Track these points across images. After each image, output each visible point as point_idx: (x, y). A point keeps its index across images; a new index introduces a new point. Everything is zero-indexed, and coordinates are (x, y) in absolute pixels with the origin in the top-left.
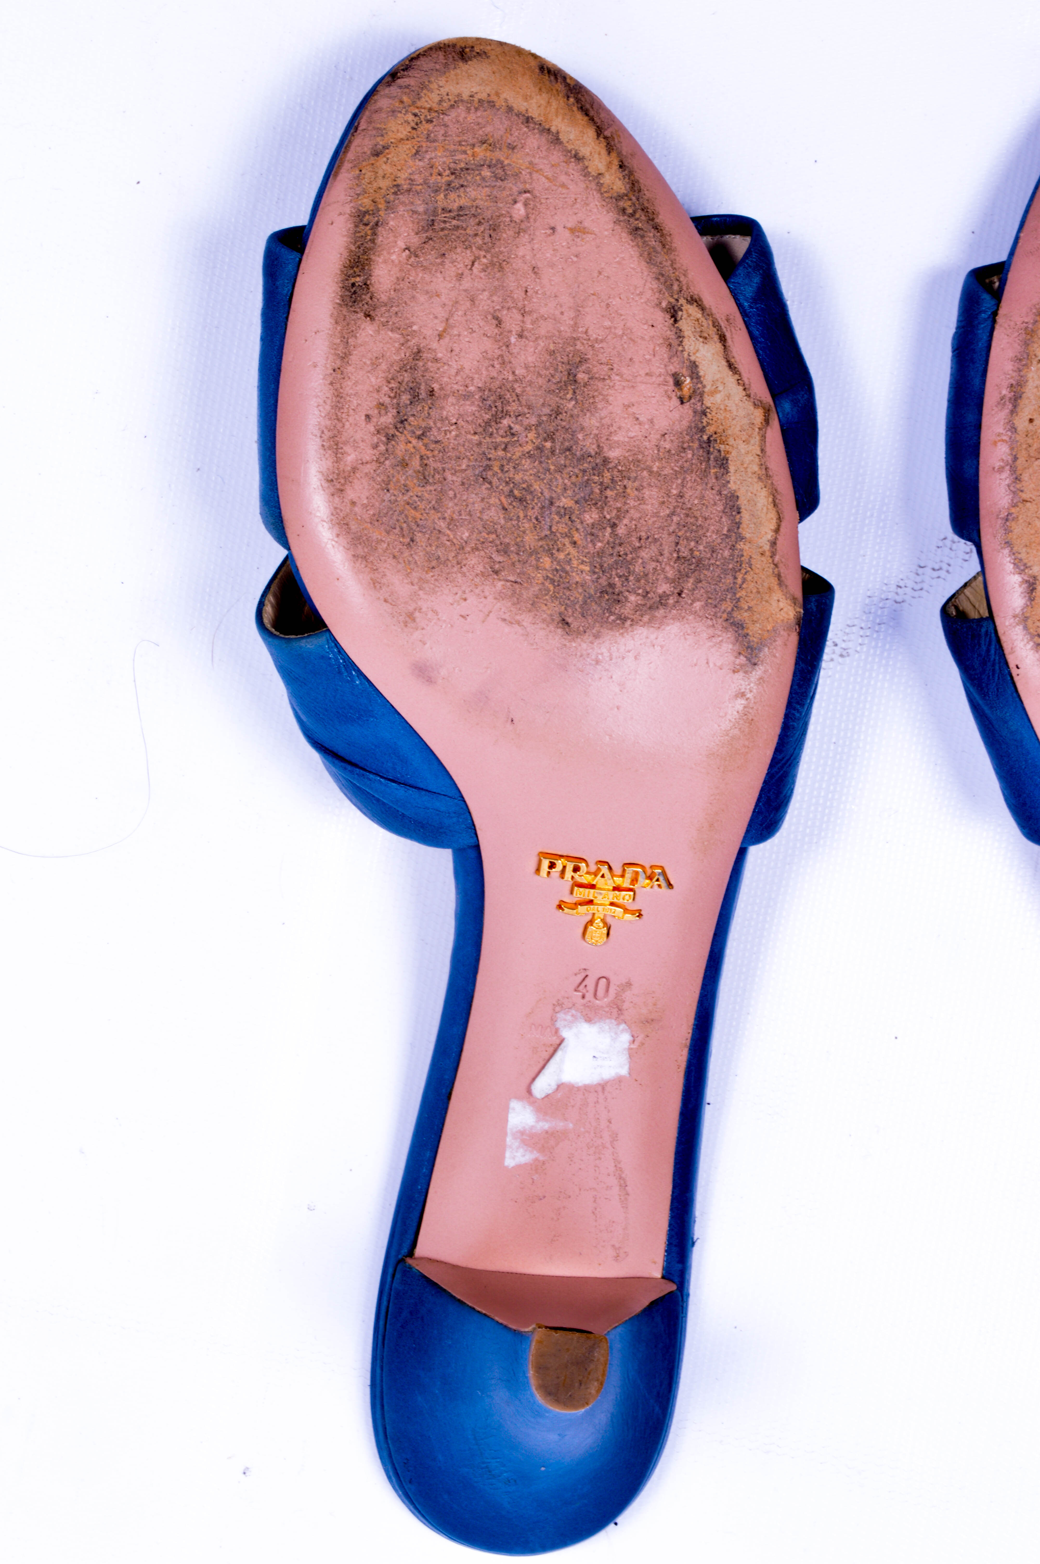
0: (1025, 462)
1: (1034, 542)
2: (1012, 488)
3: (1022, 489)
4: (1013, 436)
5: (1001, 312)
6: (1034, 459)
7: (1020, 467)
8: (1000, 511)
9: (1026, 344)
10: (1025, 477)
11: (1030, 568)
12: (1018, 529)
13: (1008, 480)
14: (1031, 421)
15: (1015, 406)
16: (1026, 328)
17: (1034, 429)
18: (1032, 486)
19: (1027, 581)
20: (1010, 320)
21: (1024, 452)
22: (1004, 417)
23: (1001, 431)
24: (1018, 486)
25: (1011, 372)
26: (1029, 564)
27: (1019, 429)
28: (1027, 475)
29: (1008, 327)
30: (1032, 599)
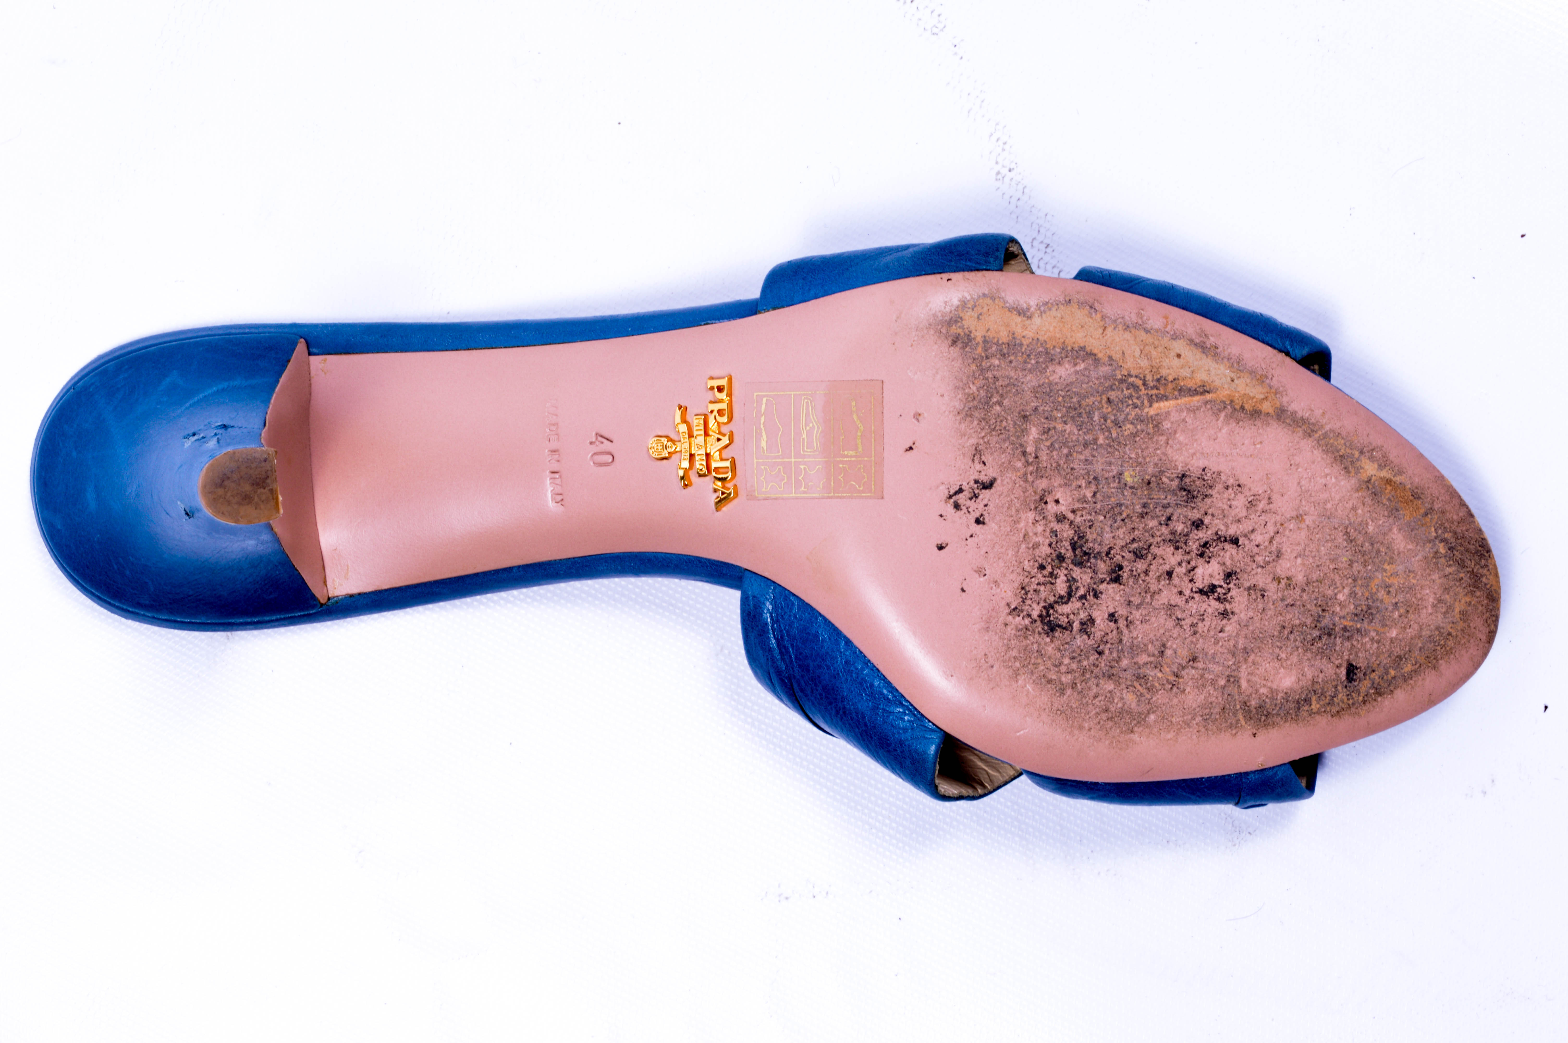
0: (1141, 339)
1: (1064, 326)
2: (1120, 320)
3: (1117, 329)
4: (1169, 335)
5: (1288, 360)
6: (1142, 348)
7: (1138, 333)
8: (1101, 304)
9: (1252, 372)
10: (1127, 335)
11: (1041, 315)
12: (1080, 315)
13: (1129, 319)
14: (1179, 356)
15: (1196, 345)
16: (1267, 377)
17: (1170, 356)
18: (1117, 340)
19: (1028, 309)
20: (1278, 365)
21: (1151, 340)
22: (1189, 332)
23: (1176, 326)
24: (1120, 327)
25: (1229, 350)
26: (1044, 315)
27: (1174, 342)
28: (1129, 338)
29: (1272, 361)
30: (1011, 309)
